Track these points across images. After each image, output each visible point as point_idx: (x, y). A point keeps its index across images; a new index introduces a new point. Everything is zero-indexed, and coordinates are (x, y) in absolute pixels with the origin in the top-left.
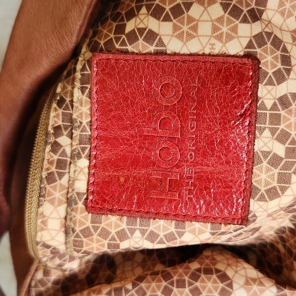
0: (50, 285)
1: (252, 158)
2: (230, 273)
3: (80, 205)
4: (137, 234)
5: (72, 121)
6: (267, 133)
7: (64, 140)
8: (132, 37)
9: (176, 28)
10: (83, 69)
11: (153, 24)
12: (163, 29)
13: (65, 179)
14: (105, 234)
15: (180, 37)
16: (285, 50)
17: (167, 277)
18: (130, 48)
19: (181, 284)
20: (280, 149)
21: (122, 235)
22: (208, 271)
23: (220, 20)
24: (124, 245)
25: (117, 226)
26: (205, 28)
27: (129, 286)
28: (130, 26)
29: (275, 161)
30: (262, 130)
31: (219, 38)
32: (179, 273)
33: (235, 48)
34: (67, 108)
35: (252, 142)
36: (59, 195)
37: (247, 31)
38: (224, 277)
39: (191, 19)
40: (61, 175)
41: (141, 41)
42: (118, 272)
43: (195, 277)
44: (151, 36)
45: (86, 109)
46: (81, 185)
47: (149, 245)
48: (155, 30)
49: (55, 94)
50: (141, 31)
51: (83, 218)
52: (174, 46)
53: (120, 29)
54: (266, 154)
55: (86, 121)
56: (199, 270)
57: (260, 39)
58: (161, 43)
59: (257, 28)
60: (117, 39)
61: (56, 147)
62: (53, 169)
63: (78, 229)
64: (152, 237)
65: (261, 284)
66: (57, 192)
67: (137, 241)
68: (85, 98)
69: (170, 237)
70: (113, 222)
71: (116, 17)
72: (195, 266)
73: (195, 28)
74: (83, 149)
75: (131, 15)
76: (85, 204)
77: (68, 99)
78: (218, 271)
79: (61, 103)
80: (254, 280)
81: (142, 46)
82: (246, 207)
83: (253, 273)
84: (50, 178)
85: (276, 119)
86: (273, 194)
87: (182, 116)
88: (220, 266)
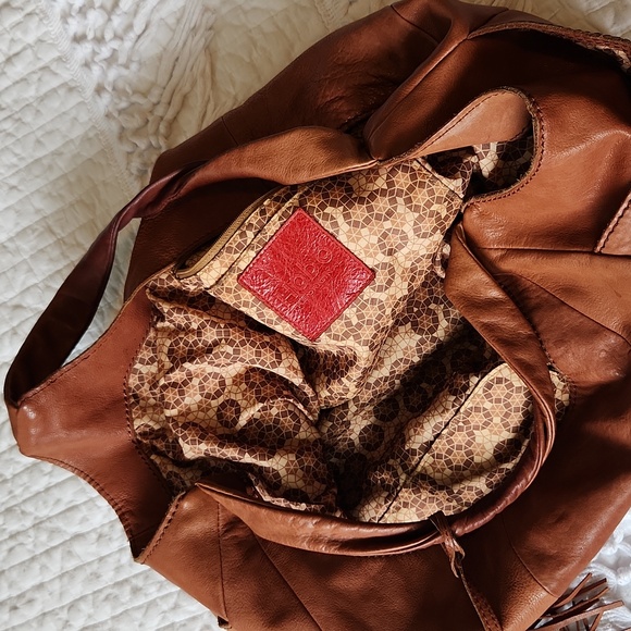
0: (166, 286)
1: (339, 315)
2: (283, 356)
3: (236, 275)
4: (255, 309)
5: (262, 227)
6: (355, 309)
7: (250, 235)
8: (326, 217)
9: (350, 231)
10: (289, 208)
11: (340, 220)
12: (344, 226)
13: (238, 255)
14: (237, 297)
15: (349, 237)
16: (393, 277)
17: (248, 335)
18: (320, 221)
19: (253, 344)
20: (355, 321)
21: (246, 304)
22: (272, 347)
23: (373, 245)
24: (243, 309)
25: (247, 298)
26: (363, 243)
27: (222, 326)
28: (329, 210)
29: (349, 324)
30: (354, 306)
31: (366, 252)
32: (256, 337)
33: (370, 262)
34: (264, 219)
35: (344, 308)
36: (228, 262)
37: (382, 258)
38: (279, 356)
39: (359, 233)
40: (236, 252)
41: (329, 222)
42: (214, 307)
43: (263, 345)
44: (335, 224)
45: (274, 229)
46: (243, 265)
47: (256, 318)
48: (340, 223)
49: (261, 204)
50: (333, 218)
51: (231, 281)
52: (342, 238)
53: (323, 207)
54: (347, 318)
55: (269, 234)
56: (268, 343)
57: (384, 265)
58: (337, 232)
59: (387, 259)
60: (318, 211)
61: (243, 234)
62: (234, 246)
63: (225, 286)
64: (261, 315)
65: (296, 373)
66: (227, 259)
67: (252, 313)
68: (278, 223)
69: (270, 321)
70: (246, 295)
71: (326, 196)
72: (267, 339)
73: (358, 239)
74: (257, 247)
75: (333, 204)
76: (239, 276)
77: (268, 215)
78: (278, 350)
79: (263, 212)
80: (294, 368)
81: (327, 225)
82: (319, 334)
83: (296, 364)
84: (229, 250)
85: (364, 306)
86: (336, 337)
87: (322, 271)
88: (281, 349)
